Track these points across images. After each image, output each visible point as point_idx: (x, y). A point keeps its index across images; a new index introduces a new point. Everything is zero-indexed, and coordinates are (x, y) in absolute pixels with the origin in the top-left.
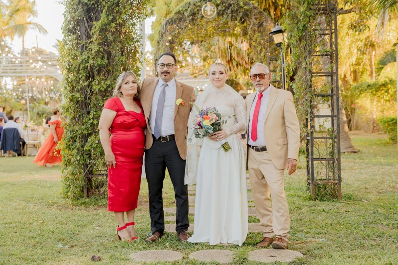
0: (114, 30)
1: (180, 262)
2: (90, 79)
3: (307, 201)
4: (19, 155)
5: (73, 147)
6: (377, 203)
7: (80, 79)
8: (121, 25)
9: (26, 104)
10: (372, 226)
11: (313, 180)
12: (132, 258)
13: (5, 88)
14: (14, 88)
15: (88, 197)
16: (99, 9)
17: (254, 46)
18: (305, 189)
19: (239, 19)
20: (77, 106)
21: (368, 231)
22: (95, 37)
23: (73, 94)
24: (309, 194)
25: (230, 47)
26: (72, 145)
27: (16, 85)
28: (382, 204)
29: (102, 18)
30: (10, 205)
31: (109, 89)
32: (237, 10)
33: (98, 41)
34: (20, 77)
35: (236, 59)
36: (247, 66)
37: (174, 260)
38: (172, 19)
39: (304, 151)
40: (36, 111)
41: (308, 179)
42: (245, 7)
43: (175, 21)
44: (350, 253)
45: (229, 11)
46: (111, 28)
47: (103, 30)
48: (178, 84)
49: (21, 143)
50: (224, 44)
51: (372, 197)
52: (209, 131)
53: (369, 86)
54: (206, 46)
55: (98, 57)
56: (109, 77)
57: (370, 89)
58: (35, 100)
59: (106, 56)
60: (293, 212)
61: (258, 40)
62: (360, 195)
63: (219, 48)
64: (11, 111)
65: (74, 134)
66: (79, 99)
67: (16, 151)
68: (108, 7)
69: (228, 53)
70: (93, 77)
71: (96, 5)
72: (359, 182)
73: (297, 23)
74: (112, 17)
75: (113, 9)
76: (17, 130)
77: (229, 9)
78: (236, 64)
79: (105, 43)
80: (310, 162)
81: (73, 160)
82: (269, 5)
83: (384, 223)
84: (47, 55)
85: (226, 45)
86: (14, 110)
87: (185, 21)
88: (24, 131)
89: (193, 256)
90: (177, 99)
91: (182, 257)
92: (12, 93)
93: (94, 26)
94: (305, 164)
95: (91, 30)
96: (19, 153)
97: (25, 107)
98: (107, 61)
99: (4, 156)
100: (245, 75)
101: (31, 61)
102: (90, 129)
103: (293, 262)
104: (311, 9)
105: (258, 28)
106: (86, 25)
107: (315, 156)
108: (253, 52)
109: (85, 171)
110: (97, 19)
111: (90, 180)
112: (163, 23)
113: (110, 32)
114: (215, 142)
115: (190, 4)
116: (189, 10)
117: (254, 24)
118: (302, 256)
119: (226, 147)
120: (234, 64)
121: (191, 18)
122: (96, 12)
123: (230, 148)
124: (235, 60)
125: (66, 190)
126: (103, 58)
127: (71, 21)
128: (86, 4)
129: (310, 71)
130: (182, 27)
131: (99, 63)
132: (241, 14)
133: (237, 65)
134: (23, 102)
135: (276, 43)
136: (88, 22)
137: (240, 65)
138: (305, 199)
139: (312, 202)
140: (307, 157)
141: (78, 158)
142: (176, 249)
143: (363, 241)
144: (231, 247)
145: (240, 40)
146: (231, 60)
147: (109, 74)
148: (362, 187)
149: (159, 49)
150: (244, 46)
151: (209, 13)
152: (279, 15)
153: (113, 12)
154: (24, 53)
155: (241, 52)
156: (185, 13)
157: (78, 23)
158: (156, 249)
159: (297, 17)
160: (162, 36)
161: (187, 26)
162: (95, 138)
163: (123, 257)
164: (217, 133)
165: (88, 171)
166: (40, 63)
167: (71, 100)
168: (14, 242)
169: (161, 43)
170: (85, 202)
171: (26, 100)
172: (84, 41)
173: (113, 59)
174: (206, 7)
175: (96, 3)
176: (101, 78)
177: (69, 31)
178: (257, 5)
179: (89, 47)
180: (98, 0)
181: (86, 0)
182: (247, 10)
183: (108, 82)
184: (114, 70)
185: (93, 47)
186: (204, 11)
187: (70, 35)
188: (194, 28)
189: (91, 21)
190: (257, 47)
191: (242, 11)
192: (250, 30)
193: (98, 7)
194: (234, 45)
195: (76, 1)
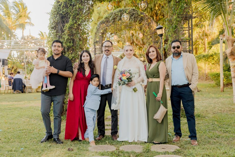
0: (76, 28)
1: (115, 152)
4: (22, 92)
6: (213, 119)
8: (79, 25)
9: (24, 65)
10: (213, 131)
12: (90, 149)
13: (14, 57)
14: (18, 57)
16: (68, 16)
17: (146, 35)
19: (138, 21)
21: (211, 134)
22: (66, 31)
25: (132, 36)
27: (19, 55)
28: (216, 119)
29: (70, 22)
30: (21, 120)
31: (73, 59)
32: (137, 17)
33: (67, 33)
34: (21, 51)
35: (136, 42)
36: (141, 46)
37: (112, 151)
38: (103, 21)
40: (29, 69)
42: (141, 15)
43: (105, 22)
44: (203, 147)
45: (133, 17)
46: (74, 26)
47: (70, 28)
48: (114, 57)
49: (23, 86)
51: (211, 115)
52: (126, 82)
53: (204, 56)
54: (119, 35)
55: (68, 42)
56: (73, 53)
57: (204, 58)
58: (29, 63)
59: (72, 41)
60: (170, 124)
62: (204, 115)
63: (127, 36)
64: (17, 69)
67: (20, 90)
68: (73, 16)
69: (131, 39)
70: (65, 53)
71: (66, 15)
72: (203, 107)
73: (172, 25)
74: (75, 21)
75: (75, 17)
76: (21, 79)
77: (133, 16)
79: (71, 35)
82: (153, 14)
83: (219, 130)
84: (35, 39)
85: (130, 35)
86: (18, 68)
87: (110, 22)
88: (25, 80)
89: (121, 148)
90: (114, 66)
91: (116, 149)
92: (17, 59)
93: (65, 26)
95: (63, 28)
96: (22, 91)
97: (24, 66)
98: (72, 44)
99: (14, 93)
100: (140, 51)
101: (28, 43)
103: (175, 152)
104: (179, 17)
105: (148, 26)
106: (61, 25)
108: (145, 39)
110: (67, 22)
112: (98, 23)
113: (74, 29)
114: (129, 87)
115: (112, 13)
116: (112, 16)
117: (146, 24)
118: (179, 148)
119: (135, 90)
120: (134, 45)
121: (113, 21)
122: (66, 18)
123: (137, 91)
126: (70, 42)
127: (53, 23)
128: (61, 14)
130: (108, 25)
131: (68, 45)
132: (139, 19)
133: (136, 45)
134: (23, 64)
135: (158, 34)
136: (62, 23)
137: (137, 45)
142: (111, 144)
143: (209, 140)
144: (141, 143)
145: (138, 32)
146: (133, 43)
147: (73, 51)
148: (204, 110)
149: (96, 37)
150: (141, 36)
151: (125, 19)
152: (158, 19)
153: (75, 18)
154: (23, 38)
155: (138, 39)
156: (110, 18)
157: (57, 24)
158: (101, 144)
159: (172, 21)
160: (98, 30)
161: (110, 25)
163: (84, 149)
164: (130, 83)
166: (33, 44)
168: (26, 140)
169: (97, 34)
171: (24, 63)
172: (60, 34)
173: (75, 43)
174: (124, 15)
175: (66, 13)
176: (69, 53)
177: (52, 28)
178: (147, 14)
179: (63, 37)
180: (68, 12)
181: (61, 12)
182: (142, 17)
183: (73, 55)
184: (76, 49)
185: (65, 37)
186: (123, 18)
187: (53, 30)
188: (115, 26)
189: (64, 23)
190: (147, 36)
191: (139, 17)
192: (143, 27)
193: (67, 15)
194: (135, 35)
195: (56, 13)
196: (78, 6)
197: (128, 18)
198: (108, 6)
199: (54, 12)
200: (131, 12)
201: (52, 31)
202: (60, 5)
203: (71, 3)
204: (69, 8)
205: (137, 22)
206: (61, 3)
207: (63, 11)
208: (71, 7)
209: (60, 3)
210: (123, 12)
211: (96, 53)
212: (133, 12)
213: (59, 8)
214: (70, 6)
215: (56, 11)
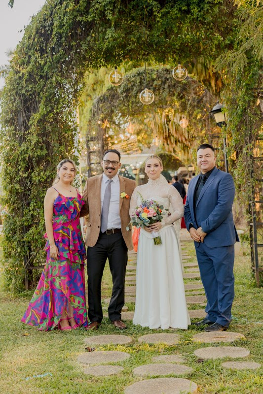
0: (52, 120)
2: (30, 170)
3: (251, 288)
5: (14, 239)
7: (19, 170)
8: (58, 114)
11: (257, 266)
12: (86, 342)
15: (29, 289)
16: (37, 99)
17: (194, 123)
18: (249, 276)
19: (176, 94)
20: (16, 198)
22: (33, 127)
23: (12, 185)
24: (254, 281)
25: (167, 122)
26: (13, 237)
29: (40, 109)
31: (49, 180)
32: (174, 85)
33: (36, 132)
35: (175, 135)
36: (187, 143)
37: (125, 343)
38: (104, 97)
39: (247, 238)
41: (253, 266)
42: (183, 81)
43: (107, 98)
45: (166, 86)
46: (49, 118)
47: (42, 121)
48: (121, 179)
50: (161, 119)
55: (37, 148)
56: (48, 168)
59: (45, 147)
60: (237, 299)
61: (198, 117)
63: (156, 124)
65: (14, 226)
66: (19, 190)
68: (46, 98)
69: (165, 128)
70: (32, 168)
71: (33, 96)
73: (237, 108)
74: (50, 108)
75: (50, 99)
77: (165, 83)
78: (174, 140)
79: (43, 134)
80: (254, 248)
81: (13, 252)
82: (210, 76)
85: (163, 120)
87: (118, 98)
90: (121, 193)
91: (131, 340)
93: (32, 117)
94: (249, 251)
95: (28, 121)
98: (46, 152)
100: (185, 153)
102: (30, 221)
103: (235, 342)
105: (198, 104)
106: (24, 115)
107: (259, 243)
108: (193, 130)
109: (25, 263)
110: (35, 110)
111: (31, 272)
112: (95, 101)
113: (48, 122)
116: (122, 86)
117: (194, 100)
118: (244, 337)
120: (172, 141)
121: (124, 95)
122: (33, 102)
124: (173, 136)
125: (8, 283)
126: (42, 148)
127: (8, 112)
128: (24, 95)
129: (251, 156)
130: (115, 104)
131: (39, 154)
132: (179, 89)
133: (176, 141)
135: (217, 122)
136: (25, 113)
137: (179, 141)
138: (250, 286)
139: (257, 289)
140: (251, 244)
141: (19, 250)
145: (178, 115)
146: (169, 136)
147: (47, 164)
149: (89, 131)
150: (184, 123)
151: (147, 100)
153: (50, 102)
155: (179, 128)
156: (118, 89)
157: (16, 113)
159: (236, 102)
160: (94, 115)
162: (36, 229)
165: (29, 262)
167: (11, 192)
169: (93, 122)
170: (27, 294)
172: (22, 132)
173: (52, 149)
174: (143, 93)
175: (34, 94)
176: (41, 168)
177: (7, 122)
178: (196, 78)
179: (28, 138)
180: (35, 91)
181: (23, 91)
182: (185, 84)
183: (48, 173)
184: (53, 160)
185: (32, 138)
186: (142, 97)
187: (8, 126)
188: (129, 105)
189: (28, 112)
190: (198, 124)
191: (179, 85)
192: (188, 106)
193: (35, 97)
194: (172, 119)
195: (14, 92)
196: (54, 79)
197: (152, 98)
198: (113, 76)
199: (10, 90)
200: (162, 75)
201: (7, 128)
202: (20, 78)
203: (42, 74)
204: (39, 82)
205: (174, 95)
206: (23, 74)
207: (27, 88)
208: (42, 82)
209: (20, 75)
210: (144, 75)
211: (91, 162)
212: (165, 76)
213: (18, 84)
214: (39, 80)
215: (14, 89)
